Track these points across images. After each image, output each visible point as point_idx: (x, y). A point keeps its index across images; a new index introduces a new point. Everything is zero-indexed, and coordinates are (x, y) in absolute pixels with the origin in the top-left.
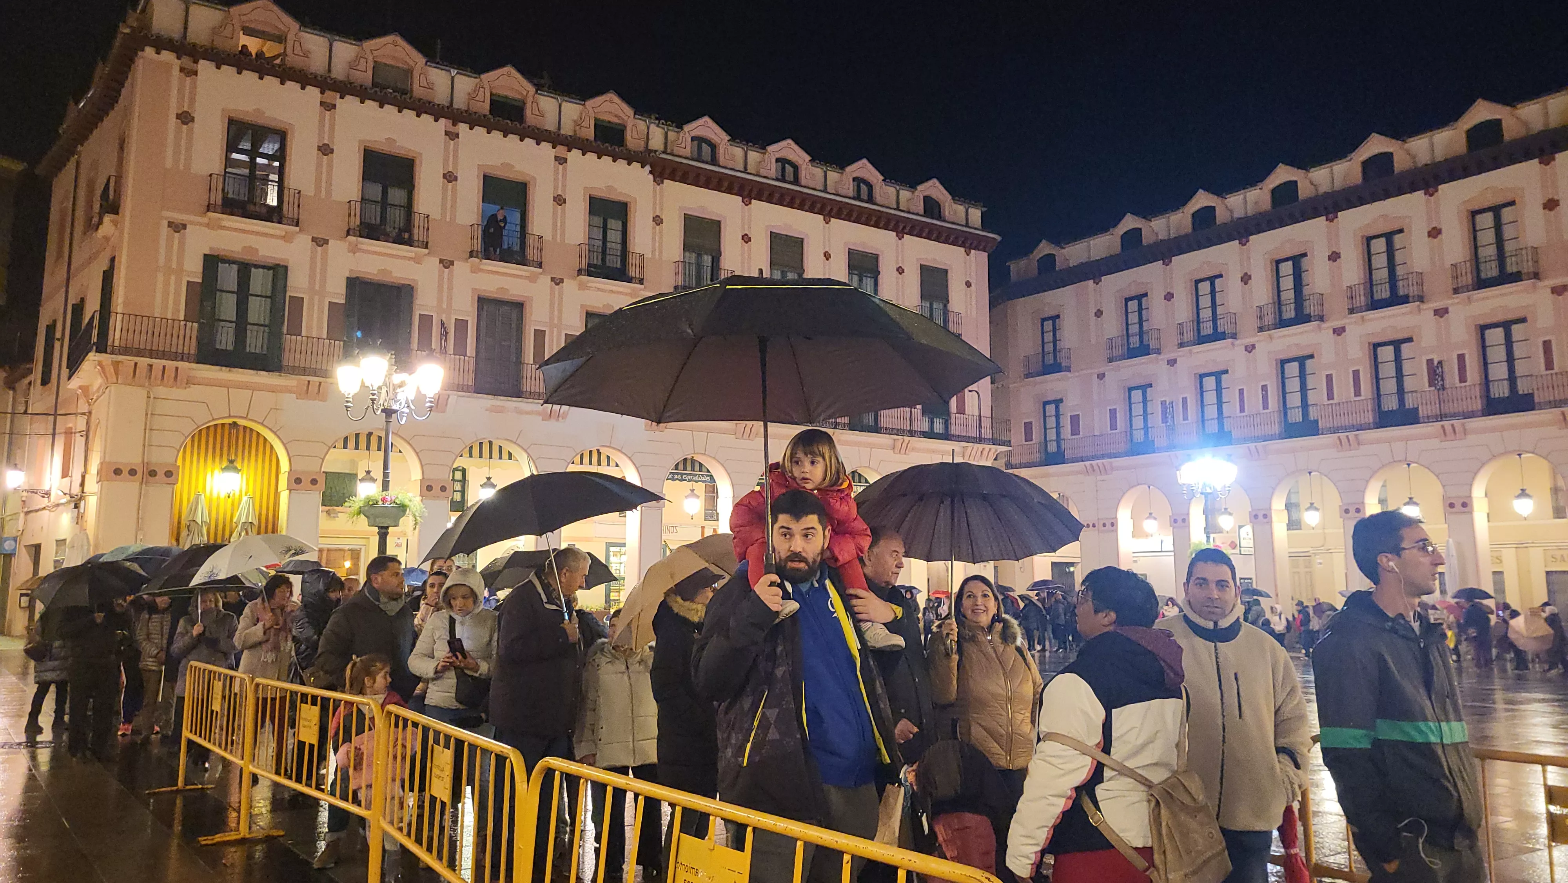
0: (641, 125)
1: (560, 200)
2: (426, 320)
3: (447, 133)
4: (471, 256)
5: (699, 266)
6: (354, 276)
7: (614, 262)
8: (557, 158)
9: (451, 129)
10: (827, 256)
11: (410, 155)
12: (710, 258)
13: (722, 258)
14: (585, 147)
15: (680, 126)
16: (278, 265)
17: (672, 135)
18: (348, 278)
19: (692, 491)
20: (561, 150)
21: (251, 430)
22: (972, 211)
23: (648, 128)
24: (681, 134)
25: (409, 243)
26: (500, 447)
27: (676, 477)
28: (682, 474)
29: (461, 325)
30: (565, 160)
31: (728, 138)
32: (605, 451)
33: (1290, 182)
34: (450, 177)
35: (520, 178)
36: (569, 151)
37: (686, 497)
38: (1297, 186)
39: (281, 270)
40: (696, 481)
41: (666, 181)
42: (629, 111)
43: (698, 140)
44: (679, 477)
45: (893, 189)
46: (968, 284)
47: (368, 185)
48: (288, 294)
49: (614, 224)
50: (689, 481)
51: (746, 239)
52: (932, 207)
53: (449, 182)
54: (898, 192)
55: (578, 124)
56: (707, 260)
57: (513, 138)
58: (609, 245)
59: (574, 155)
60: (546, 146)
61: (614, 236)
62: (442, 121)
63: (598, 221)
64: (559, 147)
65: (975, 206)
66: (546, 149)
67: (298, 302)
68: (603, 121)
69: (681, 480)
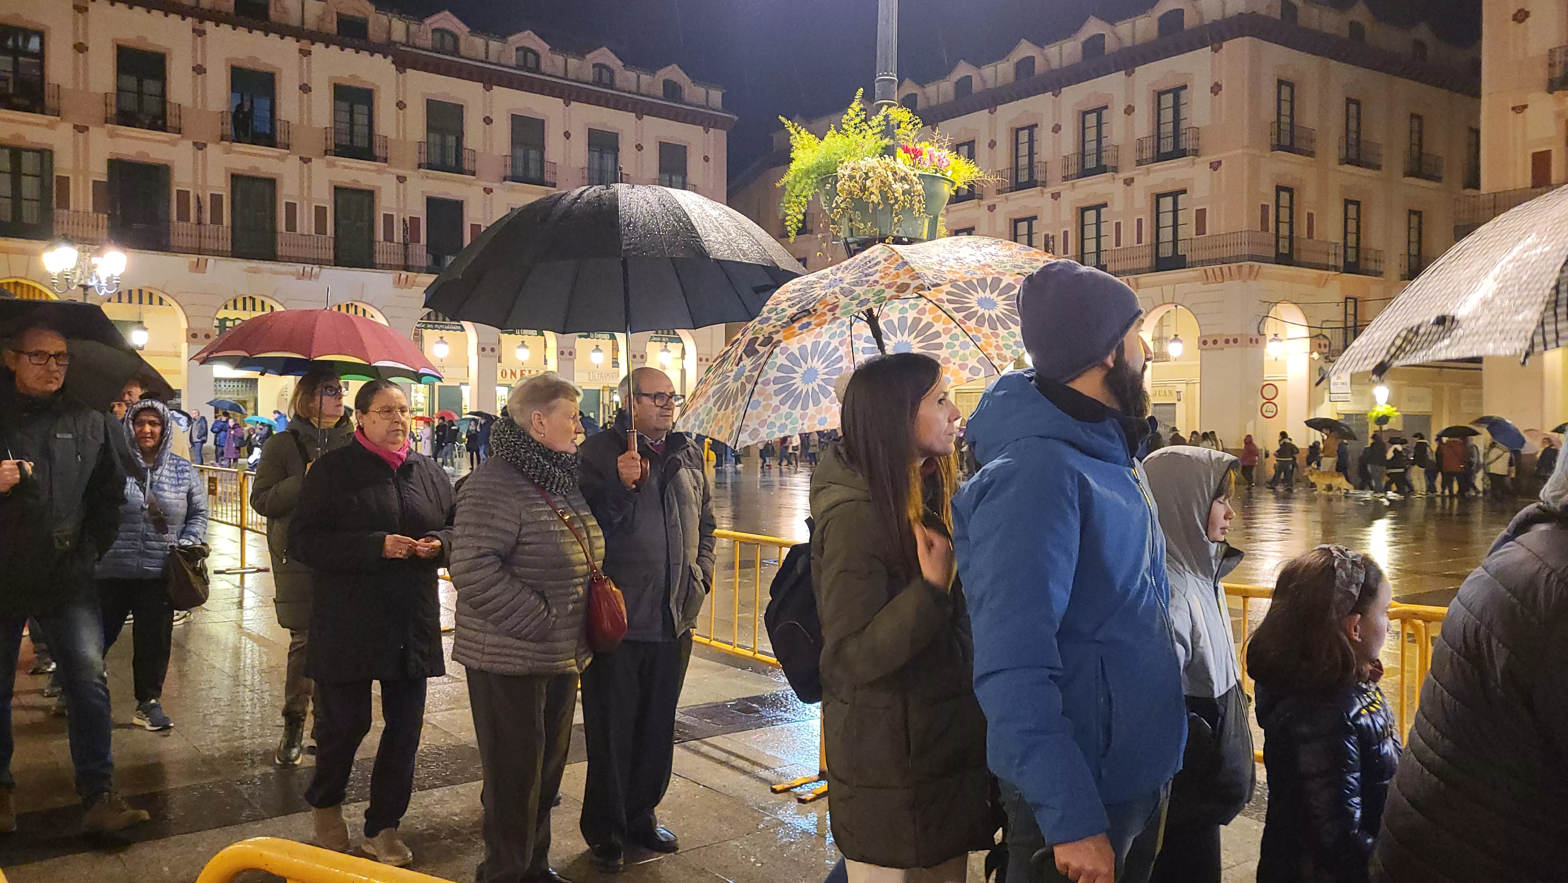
0: (384, 19)
1: (305, 88)
2: (183, 196)
3: (194, 30)
4: (222, 139)
5: (443, 147)
6: (114, 158)
7: (360, 142)
8: (301, 51)
9: (198, 26)
10: (567, 135)
11: (162, 51)
12: (454, 138)
13: (465, 138)
14: (328, 40)
15: (421, 21)
16: (45, 150)
17: (413, 28)
18: (109, 160)
19: (441, 338)
20: (305, 44)
21: (34, 288)
22: (712, 92)
23: (390, 22)
24: (422, 27)
25: (163, 129)
26: (263, 302)
27: (429, 326)
28: (434, 324)
29: (216, 200)
30: (310, 53)
31: (469, 30)
32: (361, 306)
33: (1028, 57)
34: (199, 70)
35: (269, 70)
36: (313, 44)
37: (437, 343)
38: (1034, 62)
39: (47, 154)
40: (448, 330)
41: (408, 70)
42: (372, 8)
43: (441, 32)
44: (431, 326)
45: (634, 74)
46: (706, 159)
47: (125, 77)
48: (55, 174)
49: (361, 109)
50: (441, 329)
51: (488, 121)
52: (672, 90)
53: (199, 74)
54: (638, 77)
55: (321, 19)
56: (451, 140)
57: (258, 34)
58: (356, 128)
59: (318, 49)
60: (290, 41)
61: (361, 119)
62: (189, 20)
63: (345, 106)
64: (304, 41)
65: (717, 89)
66: (291, 45)
67: (64, 182)
68: (344, 15)
69: (433, 329)
